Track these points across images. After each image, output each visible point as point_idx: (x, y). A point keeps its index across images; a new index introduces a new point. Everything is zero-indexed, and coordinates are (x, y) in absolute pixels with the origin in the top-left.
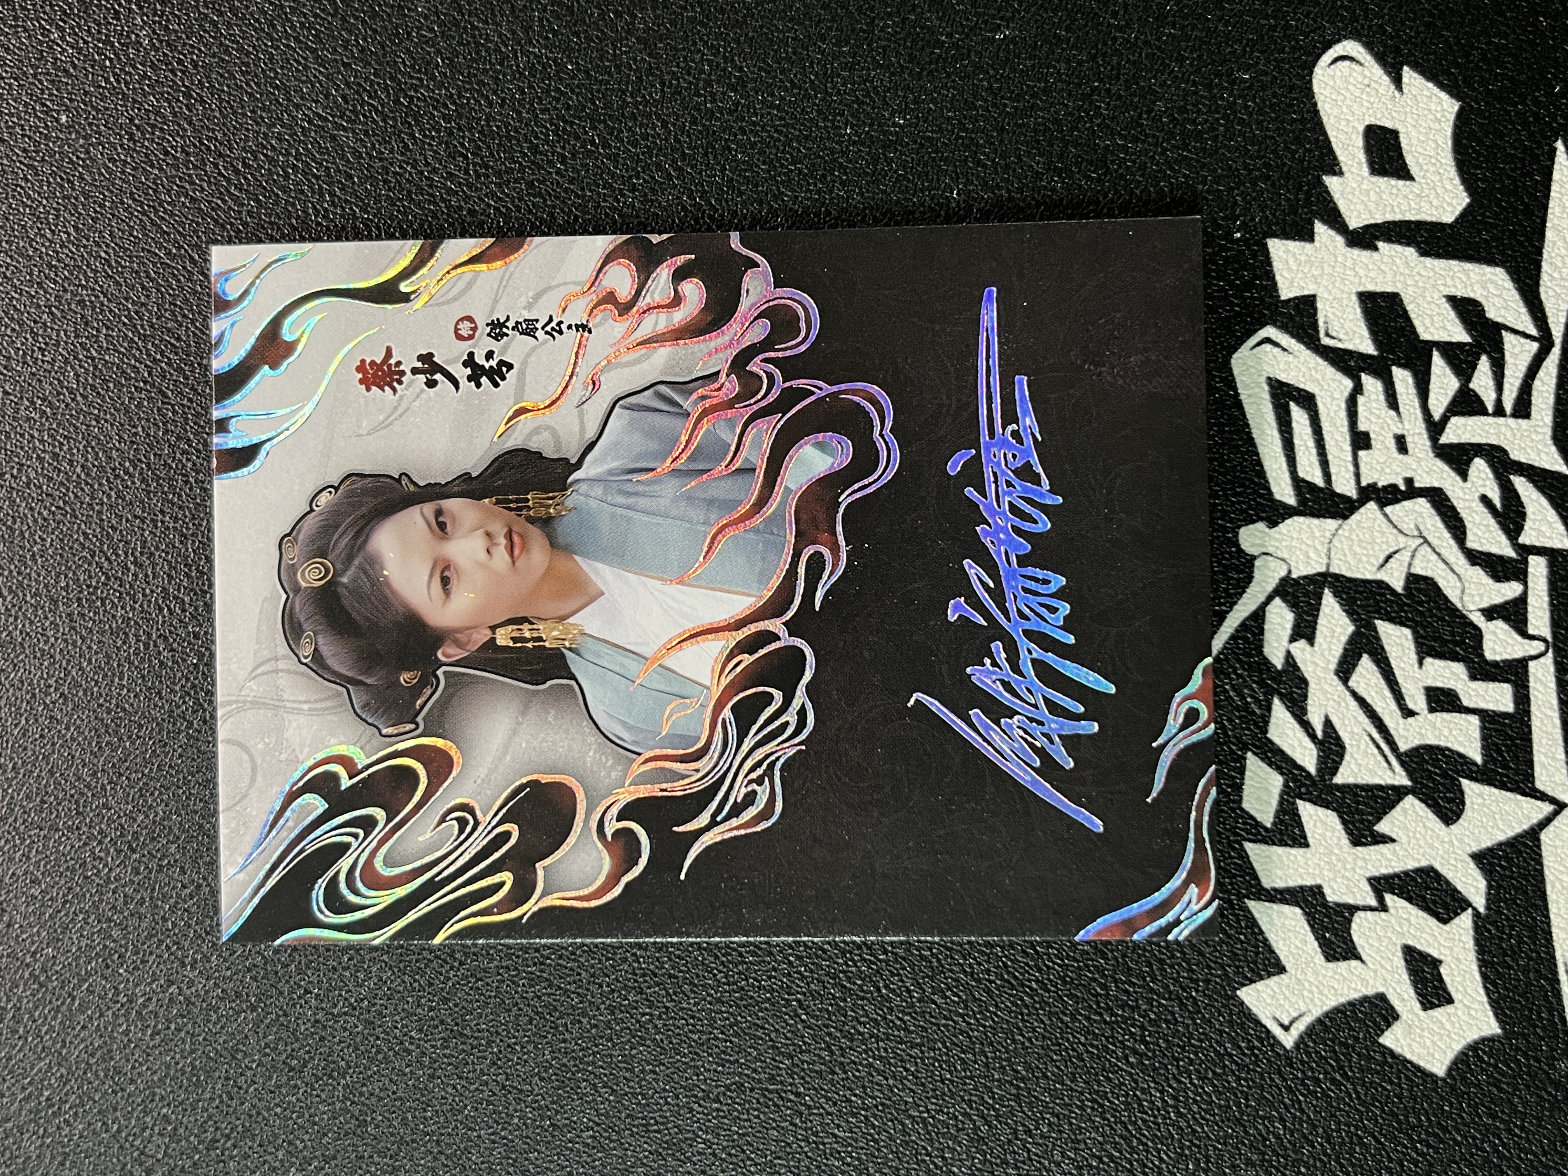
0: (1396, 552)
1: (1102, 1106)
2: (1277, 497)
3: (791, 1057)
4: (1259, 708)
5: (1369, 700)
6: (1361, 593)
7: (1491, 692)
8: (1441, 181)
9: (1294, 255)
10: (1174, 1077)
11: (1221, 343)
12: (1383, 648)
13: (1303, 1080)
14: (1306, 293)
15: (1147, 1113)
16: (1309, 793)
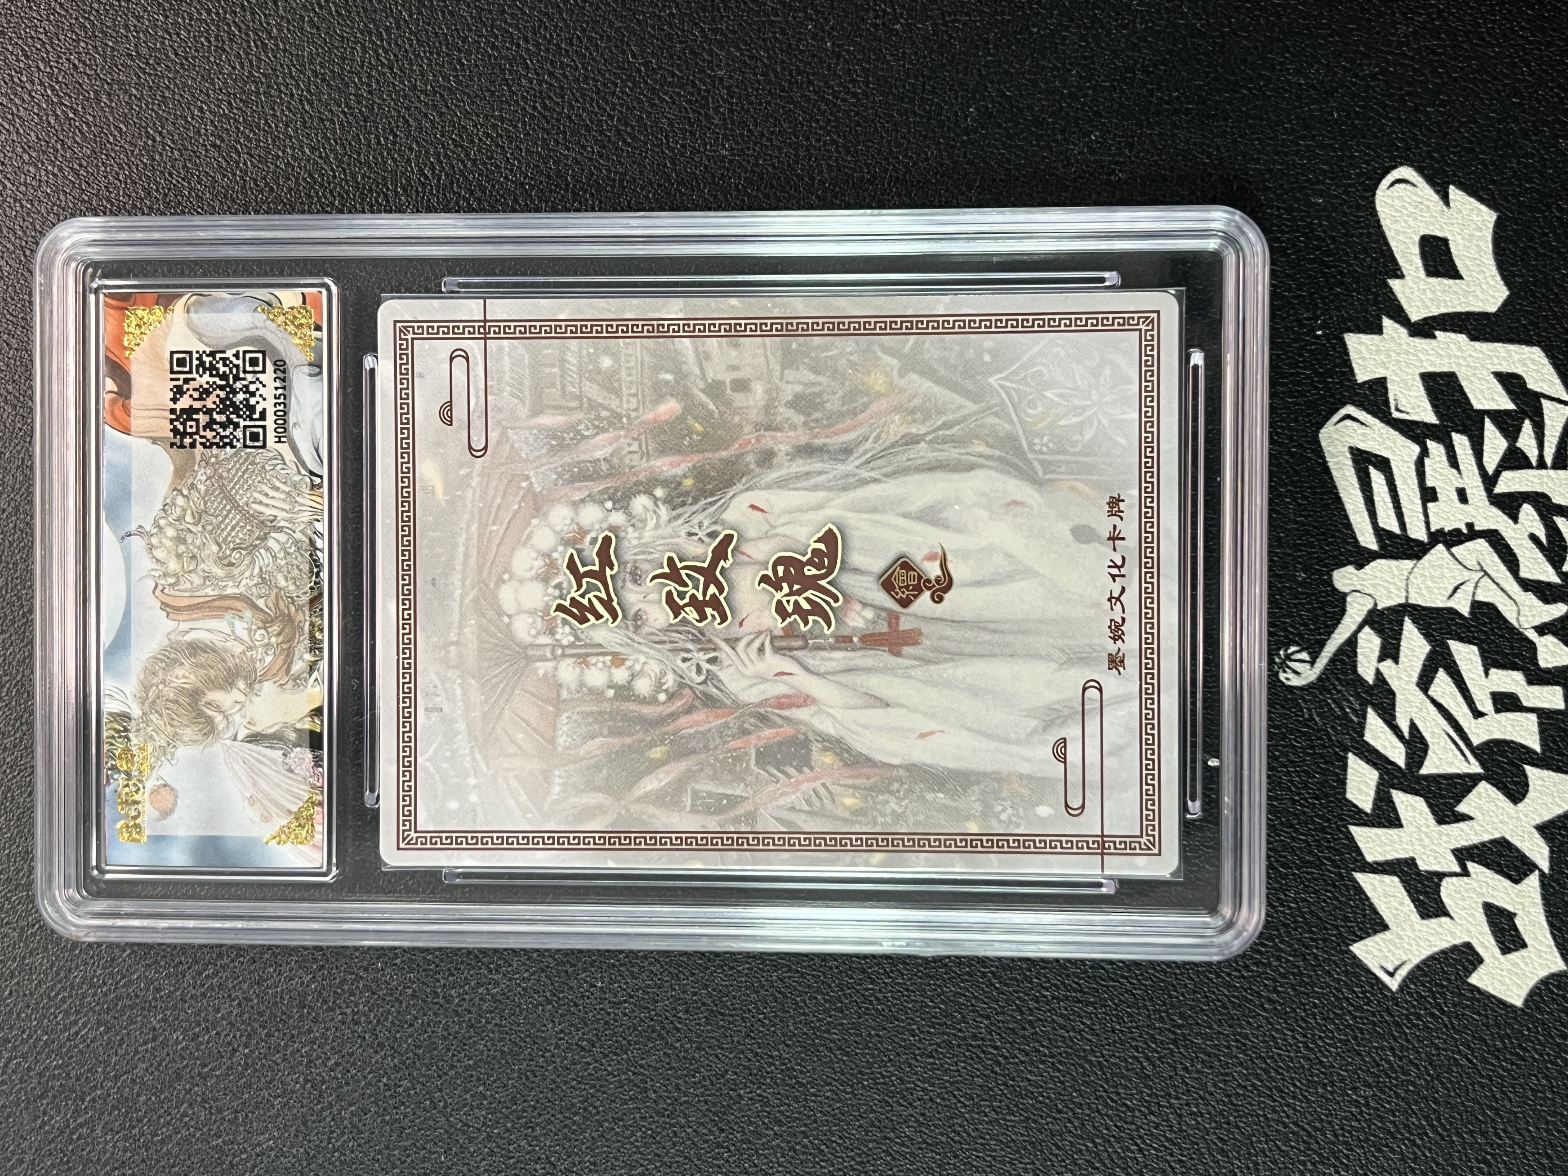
0: (1462, 584)
1: (1245, 1045)
2: (1363, 544)
3: (988, 1018)
4: (1357, 716)
5: (1446, 706)
6: (1434, 618)
7: (1545, 694)
8: (1485, 278)
9: (1367, 347)
10: (1303, 1019)
11: (1310, 421)
12: (1454, 662)
13: (1407, 1016)
14: (1378, 376)
15: (1281, 1049)
16: (1402, 783)
